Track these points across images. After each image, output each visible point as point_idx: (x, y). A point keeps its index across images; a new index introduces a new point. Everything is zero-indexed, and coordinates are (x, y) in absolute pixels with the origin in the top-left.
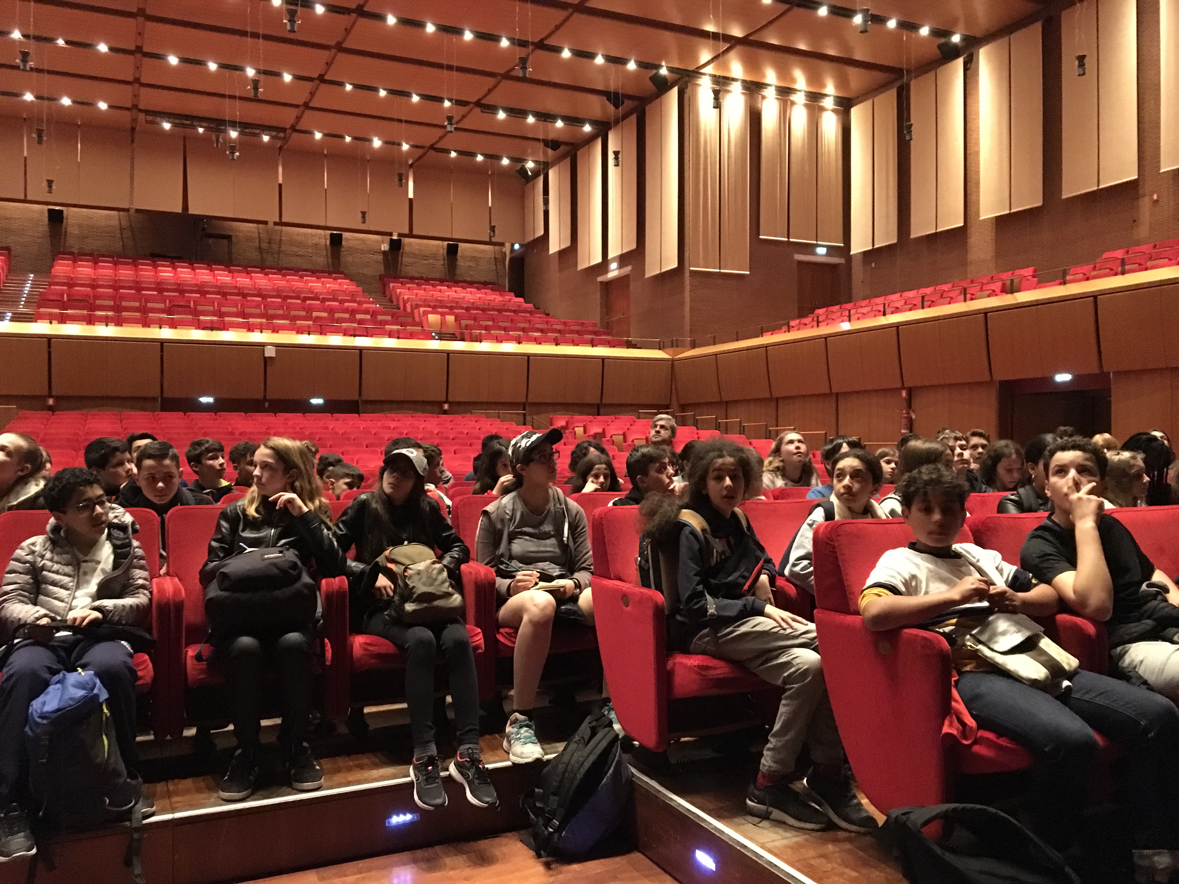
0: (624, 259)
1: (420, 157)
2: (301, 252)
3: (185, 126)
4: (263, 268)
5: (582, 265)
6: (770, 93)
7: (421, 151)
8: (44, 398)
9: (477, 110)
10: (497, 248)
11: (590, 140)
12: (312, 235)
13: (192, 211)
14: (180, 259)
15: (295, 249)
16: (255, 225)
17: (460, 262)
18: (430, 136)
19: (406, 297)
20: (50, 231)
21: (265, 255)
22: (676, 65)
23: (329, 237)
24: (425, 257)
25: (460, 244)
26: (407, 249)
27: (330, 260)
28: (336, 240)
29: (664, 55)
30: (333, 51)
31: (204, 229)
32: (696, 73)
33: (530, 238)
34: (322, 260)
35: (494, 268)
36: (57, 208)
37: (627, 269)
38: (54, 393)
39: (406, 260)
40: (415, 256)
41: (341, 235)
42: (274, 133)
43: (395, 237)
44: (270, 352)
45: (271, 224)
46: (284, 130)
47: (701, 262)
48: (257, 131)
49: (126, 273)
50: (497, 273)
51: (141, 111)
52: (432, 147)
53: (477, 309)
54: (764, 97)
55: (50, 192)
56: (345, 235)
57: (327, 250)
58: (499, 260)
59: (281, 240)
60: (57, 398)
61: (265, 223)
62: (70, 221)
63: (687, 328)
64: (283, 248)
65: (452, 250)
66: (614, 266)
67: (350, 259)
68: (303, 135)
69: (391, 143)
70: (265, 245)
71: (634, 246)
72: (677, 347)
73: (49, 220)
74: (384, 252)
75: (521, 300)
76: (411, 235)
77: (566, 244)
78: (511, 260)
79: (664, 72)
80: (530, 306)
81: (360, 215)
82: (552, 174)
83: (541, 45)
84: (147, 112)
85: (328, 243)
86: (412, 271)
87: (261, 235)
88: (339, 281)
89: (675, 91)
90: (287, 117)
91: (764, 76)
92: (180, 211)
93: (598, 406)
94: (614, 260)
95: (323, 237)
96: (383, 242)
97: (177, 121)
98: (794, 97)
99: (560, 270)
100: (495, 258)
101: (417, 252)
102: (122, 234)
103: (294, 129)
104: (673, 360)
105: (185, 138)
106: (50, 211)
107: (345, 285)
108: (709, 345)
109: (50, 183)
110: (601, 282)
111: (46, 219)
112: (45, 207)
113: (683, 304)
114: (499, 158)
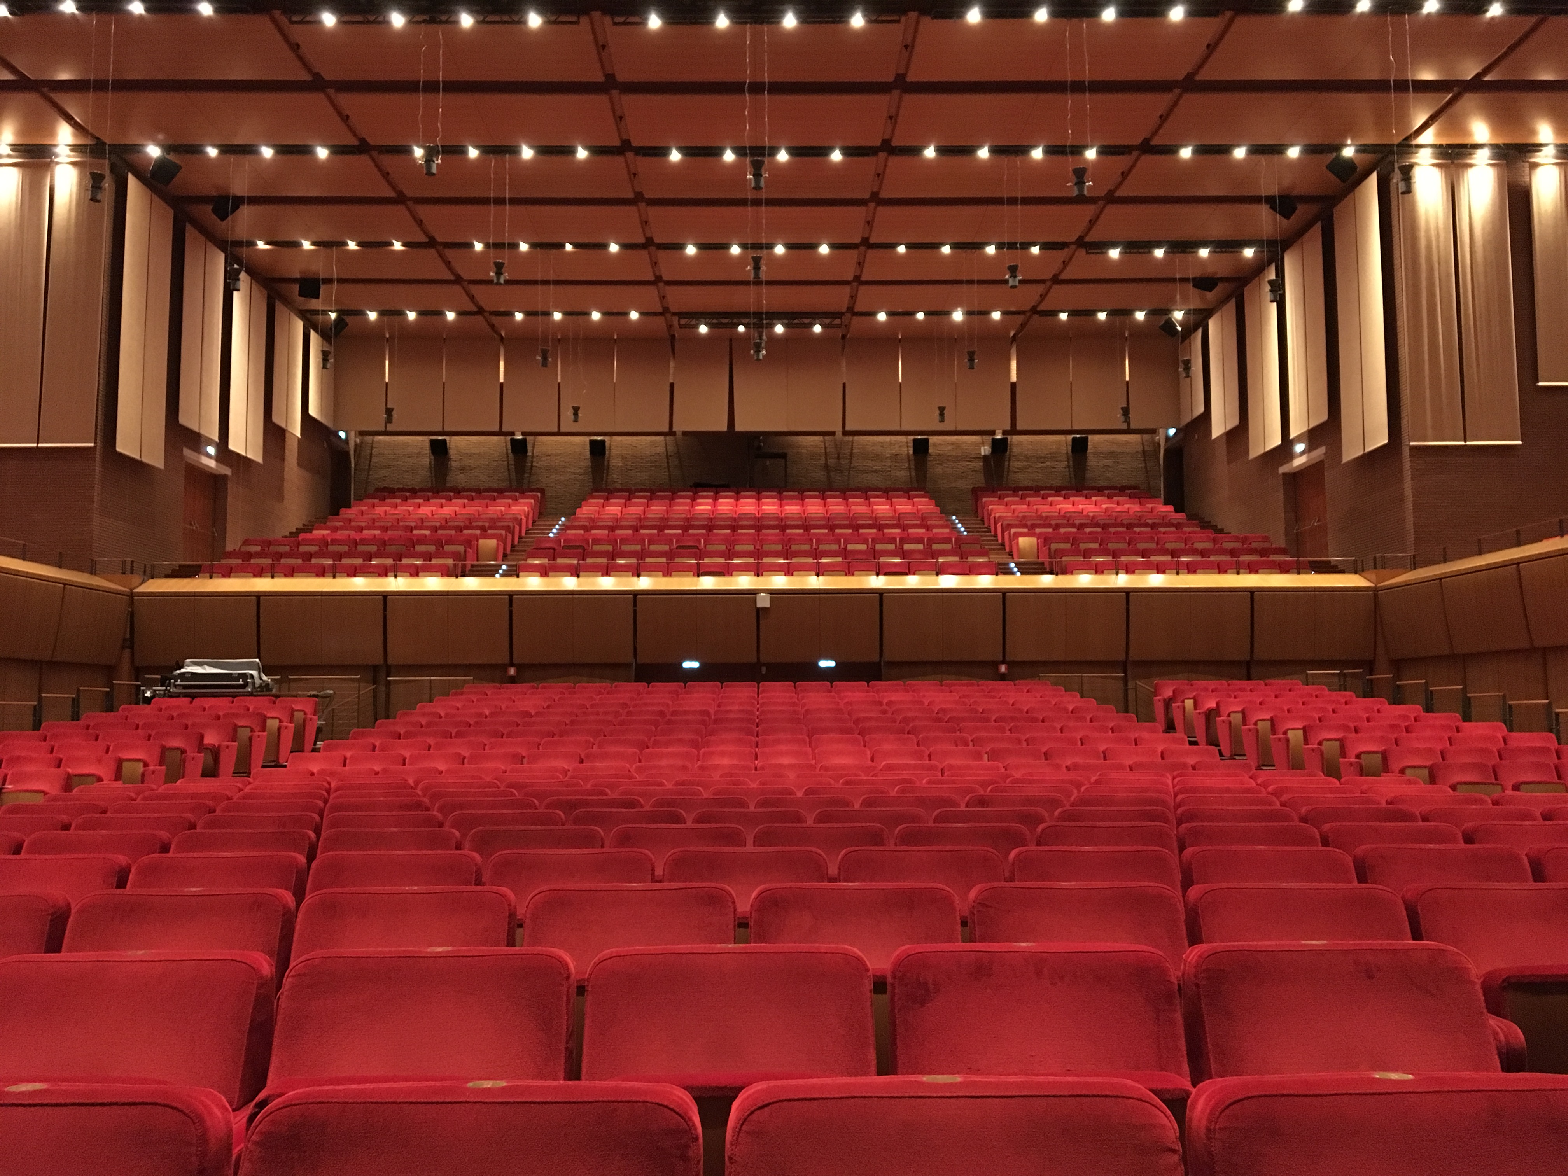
0: (1312, 437)
1: (1023, 326)
2: (878, 466)
3: (725, 326)
4: (824, 491)
5: (1256, 451)
6: (1547, 156)
7: (1020, 319)
8: (504, 667)
9: (1082, 252)
10: (1146, 437)
11: (1257, 269)
12: (891, 444)
13: (738, 428)
14: (726, 487)
15: (870, 463)
16: (821, 438)
17: (1092, 461)
18: (1029, 296)
19: (997, 515)
20: (592, 467)
21: (832, 474)
22: (1371, 139)
23: (911, 444)
24: (1042, 459)
25: (1090, 437)
26: (1016, 450)
27: (914, 474)
28: (921, 447)
29: (1350, 129)
30: (872, 205)
31: (759, 448)
32: (1407, 146)
33: (1186, 419)
34: (902, 474)
35: (1143, 465)
36: (599, 438)
37: (1320, 451)
38: (515, 661)
39: (1015, 465)
40: (1027, 458)
41: (927, 440)
42: (827, 321)
43: (999, 436)
44: (763, 601)
45: (839, 434)
46: (840, 315)
47: (1430, 432)
48: (807, 321)
49: (657, 509)
50: (1147, 472)
51: (674, 314)
52: (1034, 310)
53: (1097, 525)
54: (1535, 166)
55: (576, 421)
56: (933, 439)
57: (909, 460)
58: (1148, 454)
59: (851, 454)
60: (520, 667)
61: (833, 433)
62: (614, 452)
63: (1411, 537)
64: (855, 463)
65: (1080, 446)
66: (1299, 448)
67: (939, 470)
68: (863, 318)
69: (977, 313)
70: (832, 462)
71: (1324, 417)
72: (1383, 567)
73: (590, 454)
74: (985, 457)
75: (1170, 508)
76: (1014, 431)
77: (1234, 422)
78: (1166, 451)
79: (1348, 152)
80: (1181, 517)
81: (937, 412)
82: (1213, 325)
83: (1147, 148)
84: (681, 315)
85: (911, 452)
86: (1024, 479)
87: (828, 450)
88: (916, 500)
89: (1372, 181)
90: (838, 298)
91: (1533, 132)
92: (724, 428)
93: (1248, 664)
94: (1299, 439)
95: (903, 445)
96: (983, 444)
97: (715, 321)
99: (1229, 462)
100: (1144, 451)
101: (1030, 453)
102: (668, 462)
103: (851, 311)
104: (1375, 590)
105: (731, 340)
106: (591, 442)
107: (924, 504)
108: (1438, 563)
109: (576, 410)
110: (1284, 474)
111: (588, 452)
112: (587, 439)
113: (1402, 499)
114: (1130, 312)
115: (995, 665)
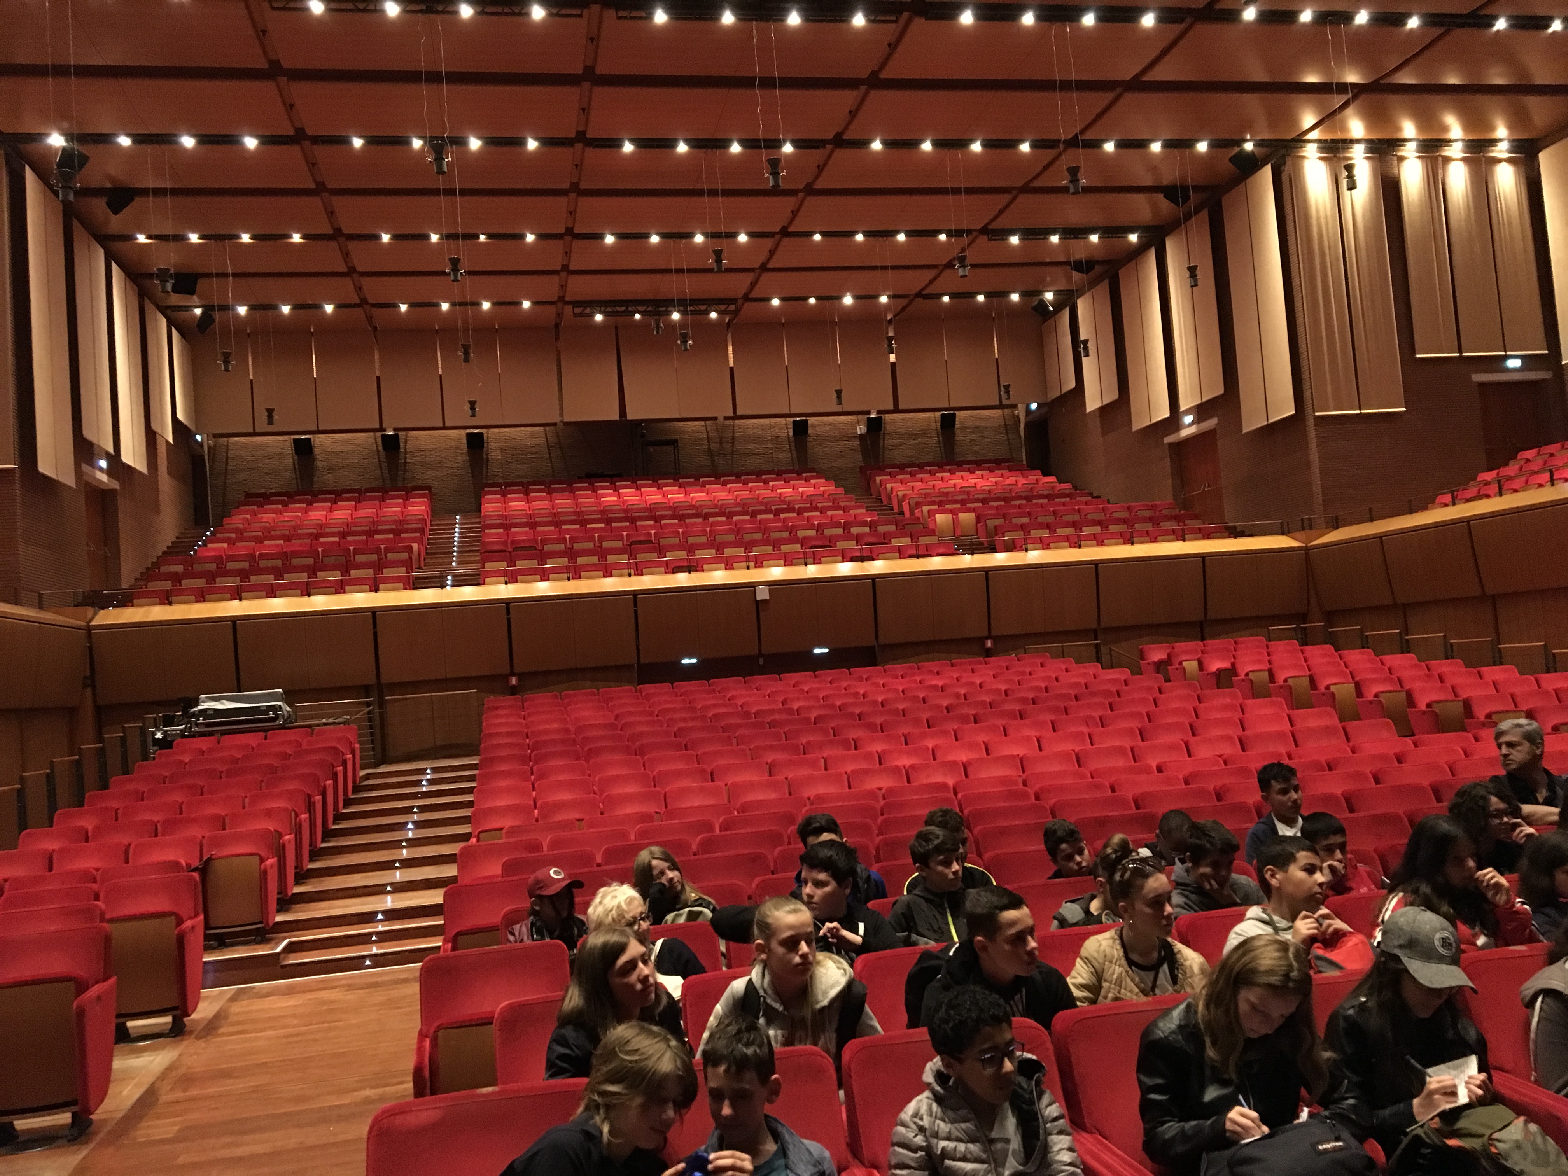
0: (1202, 411)
1: (904, 309)
2: (760, 448)
3: (618, 313)
4: (717, 475)
5: (1139, 423)
6: (1410, 151)
7: (904, 302)
8: (506, 677)
9: (983, 239)
10: (1007, 411)
11: (1139, 251)
12: (771, 427)
13: (630, 417)
14: (621, 476)
15: (751, 446)
16: (703, 423)
17: (960, 437)
18: (916, 281)
19: (900, 494)
20: (470, 460)
21: (716, 458)
22: (1266, 136)
23: (791, 426)
24: (913, 435)
25: (957, 413)
26: (889, 428)
27: (795, 455)
28: (801, 428)
29: (1248, 125)
30: (802, 195)
31: (643, 435)
32: (1299, 141)
33: (1054, 394)
34: (784, 456)
35: (1005, 438)
36: (476, 431)
37: (1211, 423)
38: (517, 670)
39: (889, 442)
40: (900, 436)
41: (807, 421)
42: (723, 307)
43: (873, 415)
44: (763, 594)
45: (721, 419)
46: (733, 301)
47: (1331, 403)
48: (703, 308)
50: (1009, 444)
51: (569, 303)
52: (919, 295)
53: (998, 499)
54: (1401, 159)
55: (473, 415)
56: (812, 420)
57: (789, 442)
58: (1010, 426)
59: (733, 438)
60: (521, 676)
61: (716, 419)
62: (493, 444)
63: (1319, 499)
64: (738, 447)
65: (948, 422)
66: (1188, 419)
67: (818, 450)
68: (756, 304)
69: (866, 297)
70: (715, 447)
71: (1221, 391)
72: (1311, 529)
73: (468, 447)
74: (861, 435)
75: (1052, 479)
76: (896, 410)
77: (1112, 395)
78: (1026, 424)
79: (1249, 146)
80: (1066, 487)
82: (1082, 306)
83: (1075, 142)
84: (576, 304)
85: (791, 434)
86: (898, 456)
87: (711, 434)
88: (813, 481)
89: (1267, 170)
90: (739, 285)
91: (1399, 129)
92: (616, 417)
93: (1202, 624)
94: (1188, 412)
95: (784, 428)
96: (858, 423)
97: (609, 309)
98: (1448, 152)
99: (1104, 434)
100: (1006, 425)
101: (903, 431)
102: (550, 454)
103: (746, 298)
104: (1307, 549)
105: (616, 328)
106: (469, 435)
107: (821, 487)
108: (1363, 522)
109: (473, 404)
110: (1170, 444)
111: (465, 446)
112: (464, 432)
113: (1308, 465)
114: (1006, 294)
115: (982, 640)
